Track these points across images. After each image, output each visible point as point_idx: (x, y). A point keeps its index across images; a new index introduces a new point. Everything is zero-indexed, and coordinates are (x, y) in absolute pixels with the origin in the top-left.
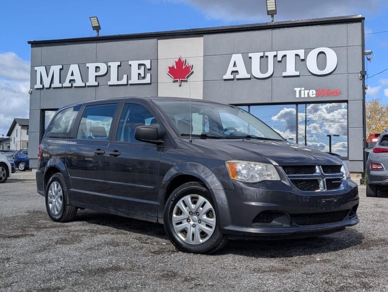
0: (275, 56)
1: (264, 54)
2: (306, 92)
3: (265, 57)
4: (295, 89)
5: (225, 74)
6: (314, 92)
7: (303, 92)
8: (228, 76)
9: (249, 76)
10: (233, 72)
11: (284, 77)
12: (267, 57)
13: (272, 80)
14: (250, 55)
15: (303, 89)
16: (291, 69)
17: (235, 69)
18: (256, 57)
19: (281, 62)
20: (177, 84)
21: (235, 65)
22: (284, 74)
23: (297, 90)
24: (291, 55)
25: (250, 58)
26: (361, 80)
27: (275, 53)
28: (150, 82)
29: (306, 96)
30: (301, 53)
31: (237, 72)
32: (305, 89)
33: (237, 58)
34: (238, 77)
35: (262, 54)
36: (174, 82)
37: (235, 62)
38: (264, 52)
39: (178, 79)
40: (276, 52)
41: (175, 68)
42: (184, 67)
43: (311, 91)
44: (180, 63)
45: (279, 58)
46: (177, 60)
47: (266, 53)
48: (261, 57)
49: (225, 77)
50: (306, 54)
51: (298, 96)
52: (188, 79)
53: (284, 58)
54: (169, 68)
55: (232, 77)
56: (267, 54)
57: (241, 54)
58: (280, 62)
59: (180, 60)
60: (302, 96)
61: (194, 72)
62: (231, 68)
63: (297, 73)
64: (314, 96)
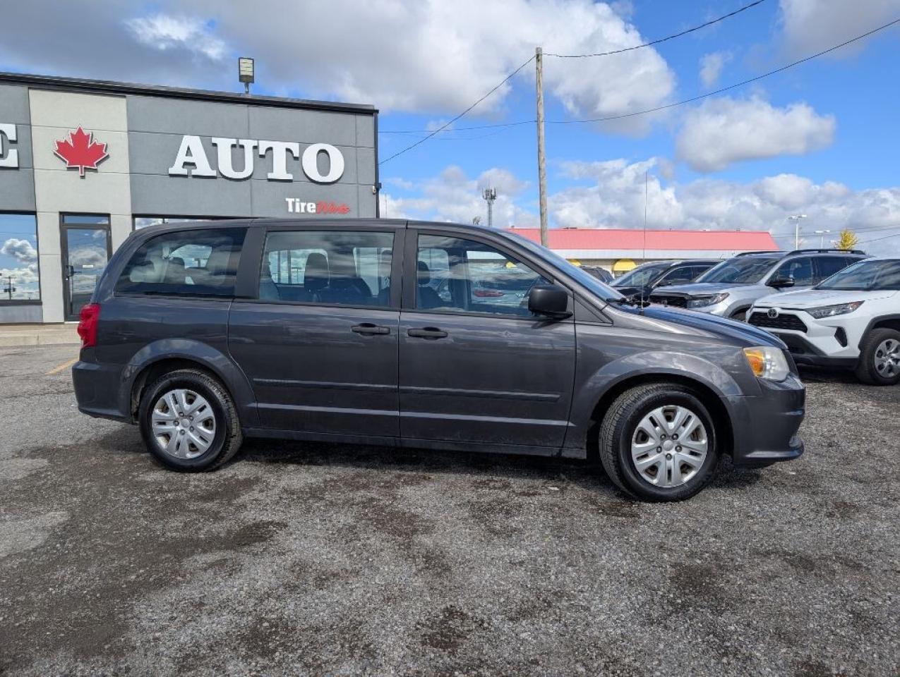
0: (255, 148)
1: (238, 142)
2: (303, 205)
3: (238, 146)
4: (287, 199)
5: (172, 165)
6: (314, 206)
7: (297, 205)
8: (177, 168)
9: (214, 173)
10: (186, 164)
11: (270, 180)
12: (242, 147)
13: (251, 185)
14: (214, 140)
15: (298, 200)
16: (280, 170)
17: (189, 159)
18: (224, 145)
19: (265, 158)
20: (78, 174)
21: (189, 152)
22: (270, 176)
23: (290, 201)
24: (279, 149)
25: (215, 145)
26: (374, 194)
27: (255, 143)
28: (16, 166)
29: (303, 211)
30: (295, 148)
31: (193, 164)
32: (301, 201)
33: (192, 142)
34: (194, 172)
35: (234, 141)
36: (69, 169)
37: (189, 148)
38: (238, 139)
39: (79, 166)
40: (256, 141)
41: (72, 144)
42: (89, 146)
43: (309, 204)
44: (80, 137)
45: (262, 152)
46: (75, 132)
47: (240, 140)
48: (233, 146)
49: (172, 171)
50: (302, 151)
51: (291, 210)
52: (100, 168)
53: (270, 152)
54: (59, 144)
55: (184, 171)
56: (242, 142)
57: (198, 138)
58: (262, 156)
59: (80, 131)
60: (298, 210)
61: (110, 156)
62: (181, 158)
63: (290, 177)
64: (314, 211)
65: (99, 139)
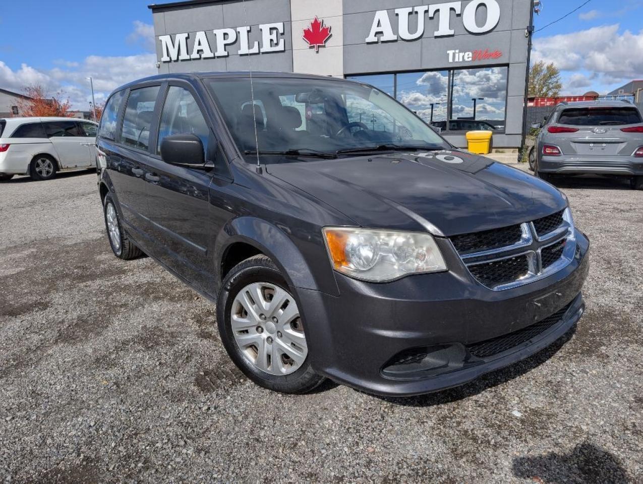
0: (426, 12)
1: (413, 10)
2: (461, 54)
3: (414, 13)
4: (448, 52)
5: (368, 36)
6: (471, 54)
7: (457, 55)
8: (372, 38)
9: (395, 38)
10: (377, 33)
11: (436, 37)
12: (417, 13)
13: (422, 43)
14: (397, 11)
15: (457, 51)
16: (444, 28)
17: (379, 29)
18: (403, 13)
19: (433, 19)
20: (314, 50)
21: (379, 24)
22: (437, 34)
23: (451, 52)
24: (444, 9)
25: (397, 15)
26: (526, 37)
27: (426, 8)
28: (283, 49)
29: (461, 60)
30: (457, 6)
31: (381, 33)
32: (459, 52)
33: (382, 16)
34: (383, 39)
35: (410, 10)
36: (311, 48)
37: (379, 21)
38: (413, 7)
39: (315, 45)
40: (427, 6)
41: (311, 30)
42: (321, 30)
43: (467, 53)
44: (316, 24)
45: (431, 14)
46: (313, 21)
47: (415, 8)
48: (410, 13)
49: (368, 40)
50: (463, 8)
51: (451, 60)
52: (327, 44)
53: (437, 13)
54: (304, 30)
55: (375, 39)
56: (416, 9)
57: (386, 11)
58: (431, 18)
59: (316, 21)
60: (457, 60)
61: (333, 35)
62: (374, 29)
63: (452, 32)
64: (470, 59)
65: (327, 24)
